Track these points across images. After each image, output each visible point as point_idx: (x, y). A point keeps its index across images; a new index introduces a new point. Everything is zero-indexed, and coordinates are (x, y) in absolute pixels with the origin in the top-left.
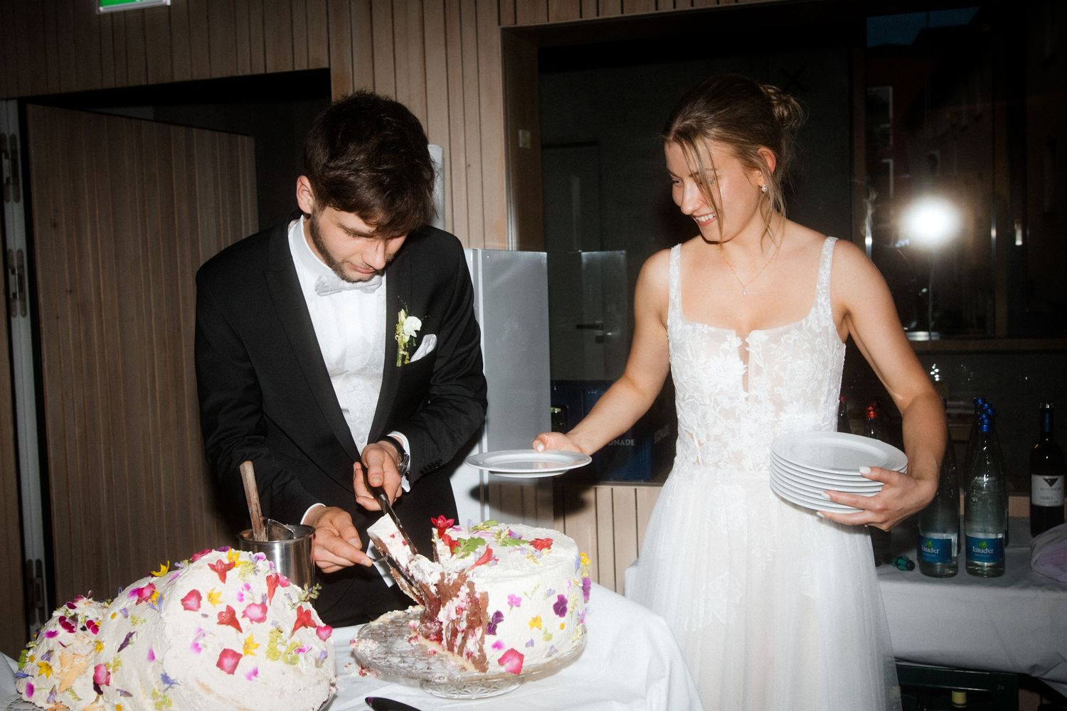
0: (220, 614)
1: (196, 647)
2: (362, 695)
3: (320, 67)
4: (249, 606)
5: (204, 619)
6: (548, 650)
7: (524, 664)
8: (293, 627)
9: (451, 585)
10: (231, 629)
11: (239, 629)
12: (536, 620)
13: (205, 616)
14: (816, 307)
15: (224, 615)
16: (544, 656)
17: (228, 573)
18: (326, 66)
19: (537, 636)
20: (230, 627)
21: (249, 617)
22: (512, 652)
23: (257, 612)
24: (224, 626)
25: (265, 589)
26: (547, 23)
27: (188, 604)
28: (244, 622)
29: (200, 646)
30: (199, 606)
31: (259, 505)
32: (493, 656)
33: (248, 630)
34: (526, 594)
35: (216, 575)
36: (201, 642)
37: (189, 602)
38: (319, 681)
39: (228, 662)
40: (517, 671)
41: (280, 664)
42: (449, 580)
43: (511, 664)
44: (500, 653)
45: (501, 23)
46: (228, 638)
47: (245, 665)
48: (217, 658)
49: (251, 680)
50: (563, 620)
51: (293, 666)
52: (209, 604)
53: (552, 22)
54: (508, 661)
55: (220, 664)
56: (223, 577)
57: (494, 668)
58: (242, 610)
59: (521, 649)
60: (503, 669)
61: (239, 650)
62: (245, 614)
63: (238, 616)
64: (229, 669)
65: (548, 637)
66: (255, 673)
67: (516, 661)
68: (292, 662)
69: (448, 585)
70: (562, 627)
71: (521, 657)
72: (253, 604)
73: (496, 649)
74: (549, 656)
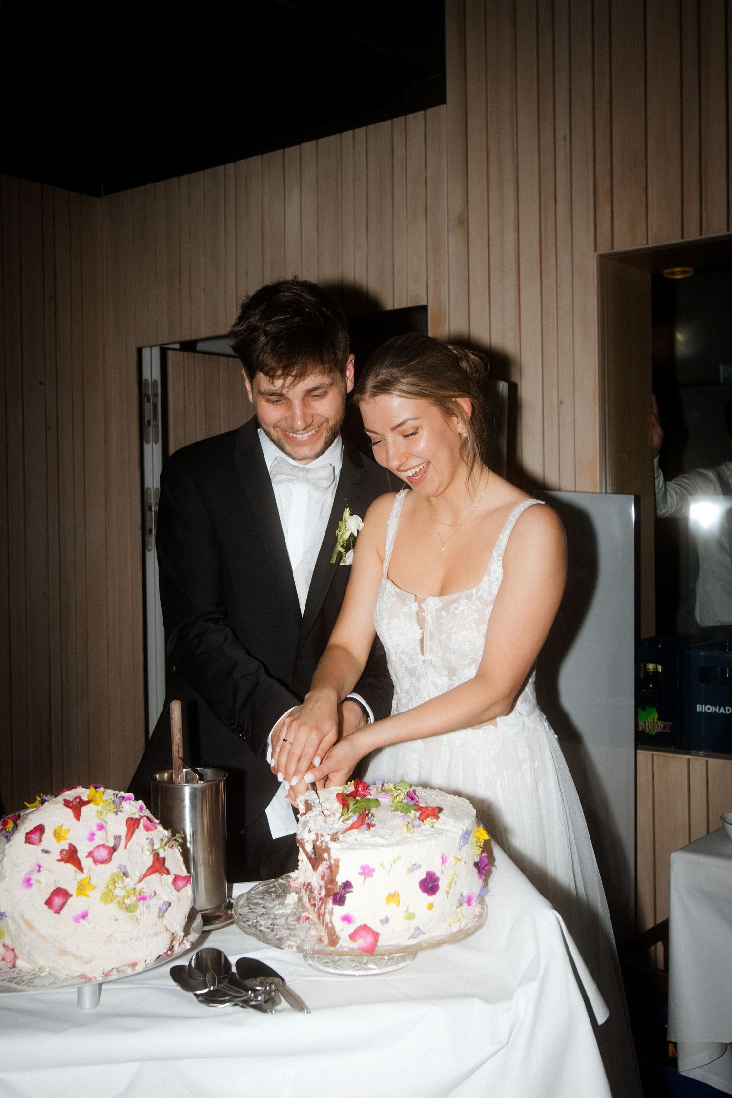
0: (62, 851)
1: (28, 882)
2: (236, 954)
3: (418, 305)
4: (98, 846)
5: (45, 855)
6: (412, 931)
7: (379, 944)
8: (143, 874)
9: (323, 847)
10: (70, 867)
11: (81, 869)
12: (394, 897)
13: (46, 852)
14: (489, 575)
15: (64, 852)
16: (407, 938)
17: (84, 809)
18: (425, 303)
19: (396, 912)
20: (69, 865)
21: (93, 858)
22: (365, 928)
23: (103, 854)
24: (63, 863)
25: (123, 830)
26: (646, 246)
27: (30, 838)
28: (86, 862)
29: (32, 882)
30: (40, 840)
31: (181, 746)
32: (344, 931)
33: (90, 870)
34: (382, 865)
35: (69, 812)
36: (35, 877)
37: (33, 836)
38: (157, 932)
39: (57, 901)
40: (370, 951)
41: (112, 908)
42: (322, 842)
43: (363, 941)
44: (351, 928)
45: (598, 249)
46: (66, 877)
47: (75, 905)
48: (48, 896)
49: (78, 922)
50: (431, 899)
51: (129, 914)
52: (54, 840)
53: (651, 245)
54: (361, 938)
55: (49, 903)
56: (78, 816)
57: (345, 943)
58: (89, 850)
59: (376, 926)
60: (355, 945)
61: (72, 889)
62: (90, 854)
63: (82, 855)
64: (56, 908)
65: (410, 916)
66: (84, 916)
67: (370, 939)
68: (129, 909)
69: (321, 847)
70: (431, 906)
71: (376, 935)
72: (103, 846)
73: (346, 923)
74: (413, 937)
